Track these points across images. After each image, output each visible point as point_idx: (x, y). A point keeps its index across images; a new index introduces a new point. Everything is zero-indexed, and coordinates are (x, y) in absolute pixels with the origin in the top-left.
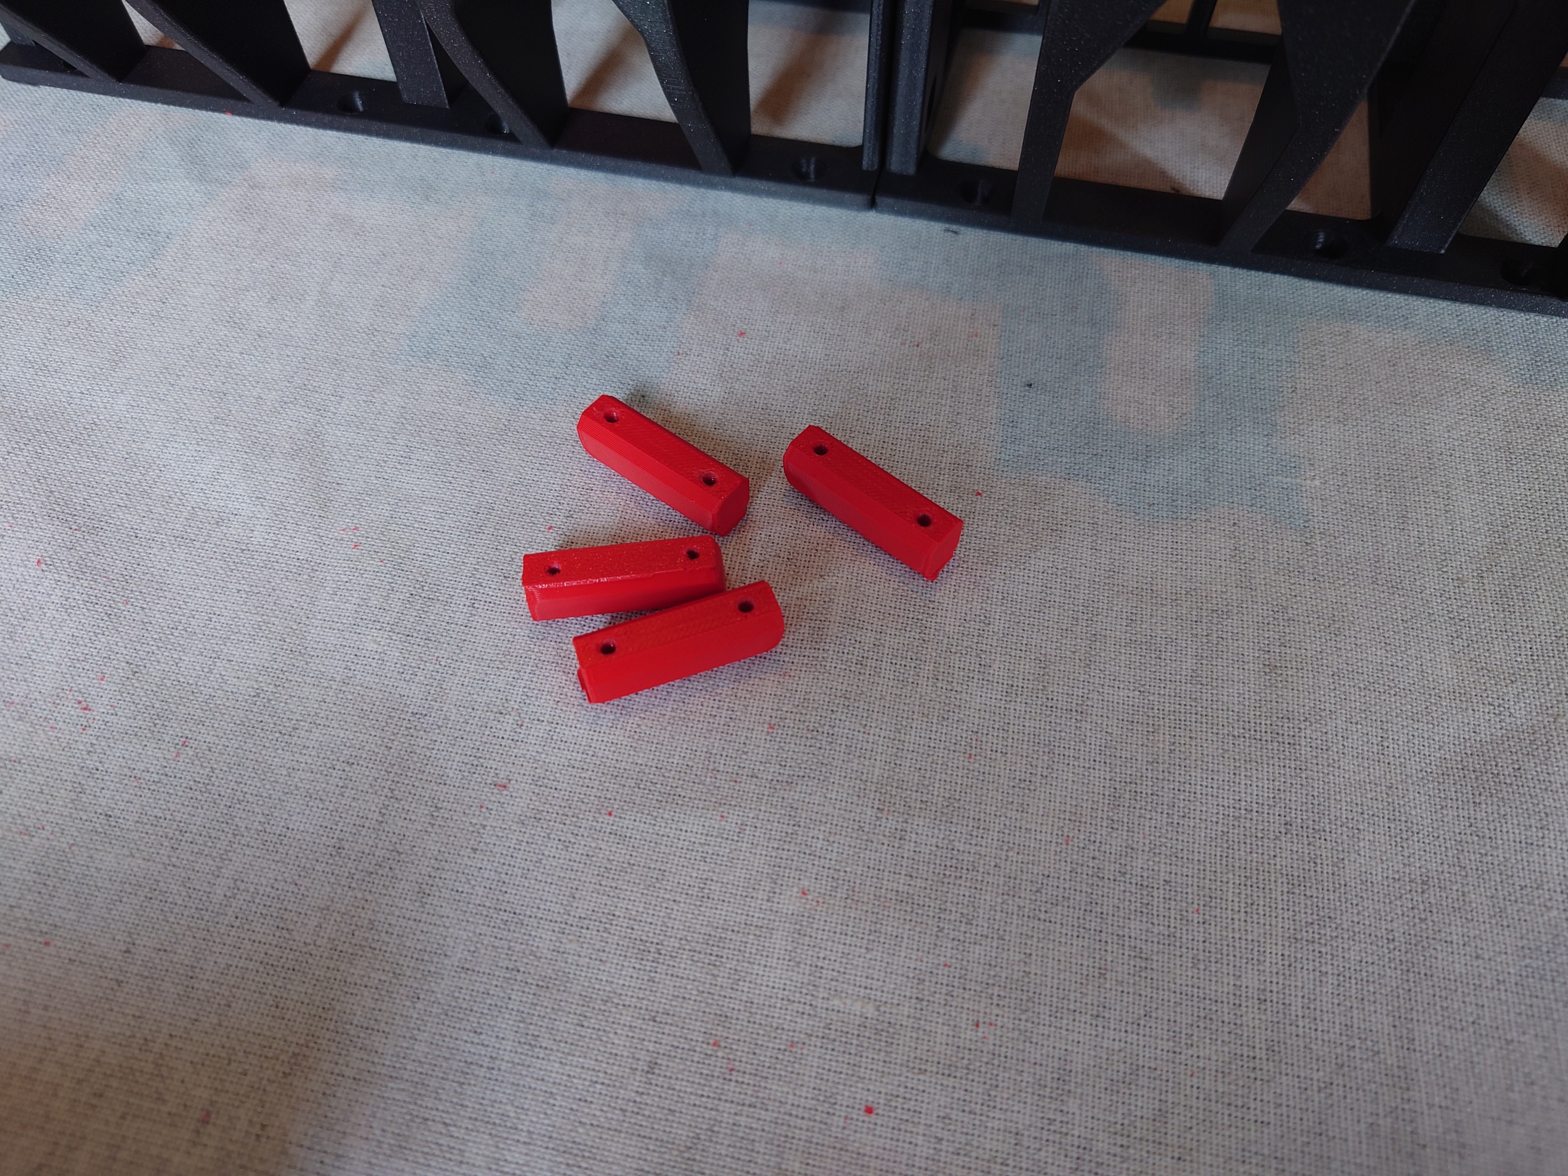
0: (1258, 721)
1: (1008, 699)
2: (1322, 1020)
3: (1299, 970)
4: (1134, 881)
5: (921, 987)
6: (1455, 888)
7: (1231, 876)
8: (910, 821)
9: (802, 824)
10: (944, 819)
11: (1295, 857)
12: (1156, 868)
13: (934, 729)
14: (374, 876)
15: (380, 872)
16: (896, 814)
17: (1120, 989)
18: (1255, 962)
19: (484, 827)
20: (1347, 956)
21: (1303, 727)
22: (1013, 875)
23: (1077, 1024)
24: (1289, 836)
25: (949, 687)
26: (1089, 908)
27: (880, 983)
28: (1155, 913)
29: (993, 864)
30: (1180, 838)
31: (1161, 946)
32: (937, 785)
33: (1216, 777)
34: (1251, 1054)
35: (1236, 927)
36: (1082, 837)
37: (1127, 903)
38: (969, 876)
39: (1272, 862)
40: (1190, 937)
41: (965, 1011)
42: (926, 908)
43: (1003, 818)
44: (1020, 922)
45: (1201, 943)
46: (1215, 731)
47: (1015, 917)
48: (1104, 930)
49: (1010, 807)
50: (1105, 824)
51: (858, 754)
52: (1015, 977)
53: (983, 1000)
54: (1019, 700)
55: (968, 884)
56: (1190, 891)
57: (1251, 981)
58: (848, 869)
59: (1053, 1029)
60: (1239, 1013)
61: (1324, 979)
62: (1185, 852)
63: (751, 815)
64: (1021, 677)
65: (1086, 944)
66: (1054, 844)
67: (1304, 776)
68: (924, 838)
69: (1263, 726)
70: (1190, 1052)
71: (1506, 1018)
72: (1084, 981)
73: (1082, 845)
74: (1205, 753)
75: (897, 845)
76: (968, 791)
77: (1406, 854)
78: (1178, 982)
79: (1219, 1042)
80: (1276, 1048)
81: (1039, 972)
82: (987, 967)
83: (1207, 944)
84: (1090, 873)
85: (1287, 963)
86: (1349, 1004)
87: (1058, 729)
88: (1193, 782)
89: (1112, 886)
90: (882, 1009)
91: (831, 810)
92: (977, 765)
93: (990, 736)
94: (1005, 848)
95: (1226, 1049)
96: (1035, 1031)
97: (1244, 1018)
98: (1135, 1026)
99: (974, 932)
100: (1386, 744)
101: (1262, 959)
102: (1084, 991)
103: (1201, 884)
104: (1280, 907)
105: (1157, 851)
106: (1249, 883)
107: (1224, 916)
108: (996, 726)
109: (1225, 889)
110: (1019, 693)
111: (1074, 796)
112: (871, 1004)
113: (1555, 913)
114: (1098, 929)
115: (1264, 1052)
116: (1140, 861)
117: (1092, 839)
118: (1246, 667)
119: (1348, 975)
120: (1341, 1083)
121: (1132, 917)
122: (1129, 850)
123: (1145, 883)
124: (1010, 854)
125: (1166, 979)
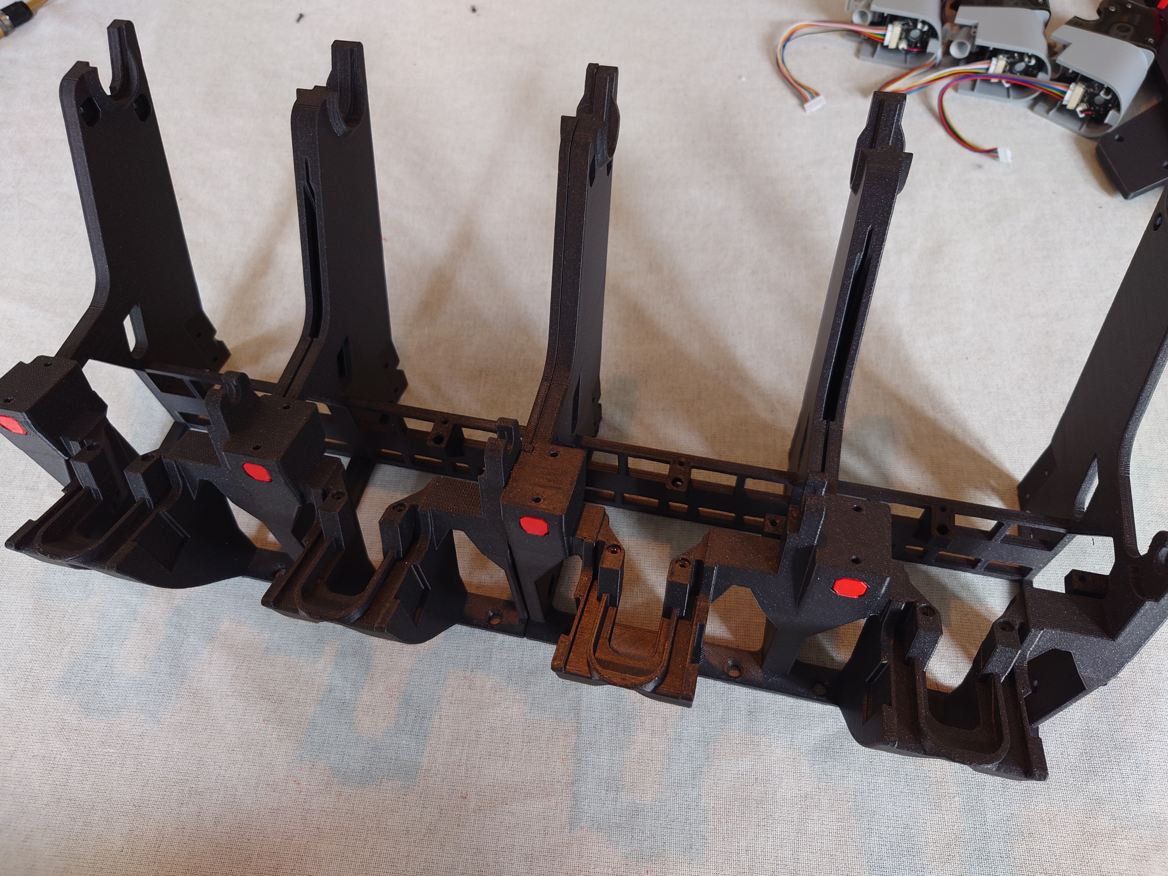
0: (746, 736)
1: (652, 736)
2: (768, 856)
3: (760, 837)
5: (627, 860)
6: (816, 798)
8: (619, 794)
9: (579, 800)
10: (631, 791)
11: (759, 792)
12: (709, 802)
13: (625, 753)
16: (613, 791)
17: (697, 852)
18: (745, 836)
19: (461, 815)
20: (776, 830)
21: (762, 737)
22: (658, 812)
23: (683, 867)
24: (757, 784)
25: (630, 734)
26: (685, 821)
28: (709, 820)
29: (650, 808)
30: (718, 789)
31: (712, 833)
33: (730, 762)
34: (743, 871)
35: (738, 823)
36: (682, 793)
37: (699, 818)
38: (642, 814)
40: (722, 829)
41: (643, 867)
42: (627, 829)
43: (653, 788)
44: (661, 830)
45: (726, 831)
46: (730, 742)
47: (659, 828)
48: (691, 830)
49: (655, 783)
50: (690, 786)
51: (597, 768)
52: (660, 852)
53: (650, 862)
54: (656, 736)
55: (642, 817)
56: (721, 810)
57: (743, 844)
58: (598, 816)
59: (674, 870)
60: (739, 856)
62: (720, 794)
63: (560, 799)
64: (657, 726)
65: (685, 836)
66: (672, 797)
67: (762, 758)
68: (624, 800)
69: (747, 738)
70: (722, 873)
72: (685, 851)
73: (682, 796)
74: (726, 752)
75: (614, 804)
76: (639, 778)
78: (718, 847)
80: (752, 868)
81: (668, 849)
82: (650, 849)
83: (728, 831)
84: (685, 807)
85: (755, 835)
86: (777, 848)
87: (671, 748)
88: (722, 765)
89: (694, 811)
90: (614, 870)
91: (589, 793)
92: (642, 767)
93: (646, 754)
94: (654, 801)
95: (735, 871)
96: (668, 872)
97: (741, 858)
98: (703, 866)
99: (645, 836)
100: (793, 740)
101: (747, 834)
102: (685, 854)
103: (725, 807)
104: (753, 813)
105: (710, 795)
106: (742, 805)
107: (734, 819)
108: (648, 749)
109: (734, 808)
110: (656, 733)
111: (679, 776)
112: (610, 869)
113: (850, 803)
114: (689, 829)
115: (748, 870)
116: (703, 800)
117: (686, 793)
118: (741, 713)
119: (777, 837)
121: (701, 823)
122: (699, 796)
123: (705, 809)
124: (656, 803)
125: (713, 846)
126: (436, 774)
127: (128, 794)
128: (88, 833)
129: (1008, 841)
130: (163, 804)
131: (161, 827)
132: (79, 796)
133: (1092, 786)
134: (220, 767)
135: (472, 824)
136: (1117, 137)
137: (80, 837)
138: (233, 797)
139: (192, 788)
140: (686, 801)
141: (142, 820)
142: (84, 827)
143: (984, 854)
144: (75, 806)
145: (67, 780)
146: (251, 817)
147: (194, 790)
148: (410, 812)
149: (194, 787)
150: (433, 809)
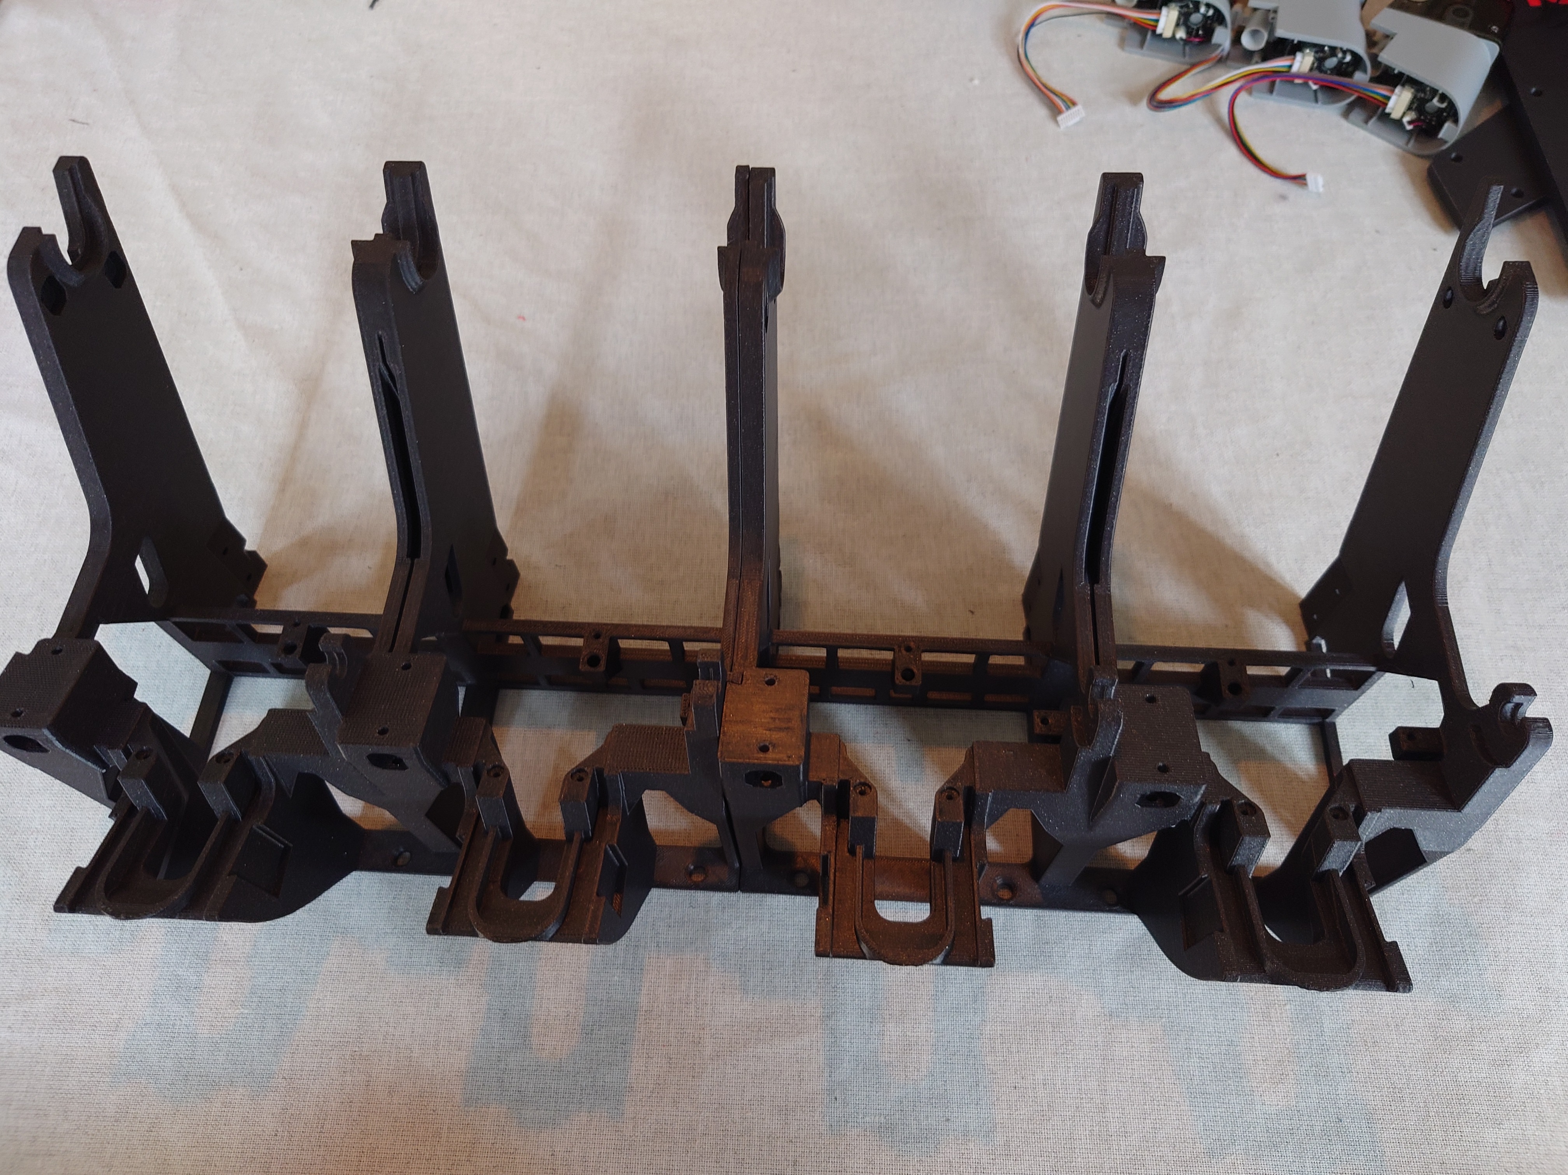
4: (987, 1037)
6: (1123, 1015)
7: (1028, 1027)
11: (1054, 1013)
14: (651, 1098)
15: (654, 1096)
19: (695, 1064)
20: (1078, 1057)
27: (884, 1106)
32: (895, 1005)
34: (1042, 1109)
35: (1032, 1052)
39: (1045, 1017)
53: (929, 1106)
57: (1039, 1076)
61: (1069, 1070)
70: (1017, 1113)
71: (1144, 1073)
77: (1102, 1002)
79: (1028, 1106)
90: (887, 1118)
95: (1031, 1109)
106: (1036, 1030)
112: (882, 1117)
113: (1164, 1020)
119: (1079, 1066)
120: (1078, 1115)
124: (932, 1034)
126: (660, 1016)
127: (274, 1064)
128: (229, 1115)
129: (1350, 1053)
130: (320, 1074)
131: (322, 1103)
132: (212, 1071)
133: (1444, 982)
134: (387, 1023)
135: (710, 1074)
136: (1453, 155)
137: (220, 1122)
138: (408, 1060)
139: (355, 1051)
140: (968, 1029)
141: (296, 1096)
142: (223, 1109)
143: (1322, 1070)
144: (208, 1084)
145: (193, 1051)
146: (434, 1083)
147: (358, 1054)
148: (632, 1064)
149: (357, 1050)
150: (659, 1059)
